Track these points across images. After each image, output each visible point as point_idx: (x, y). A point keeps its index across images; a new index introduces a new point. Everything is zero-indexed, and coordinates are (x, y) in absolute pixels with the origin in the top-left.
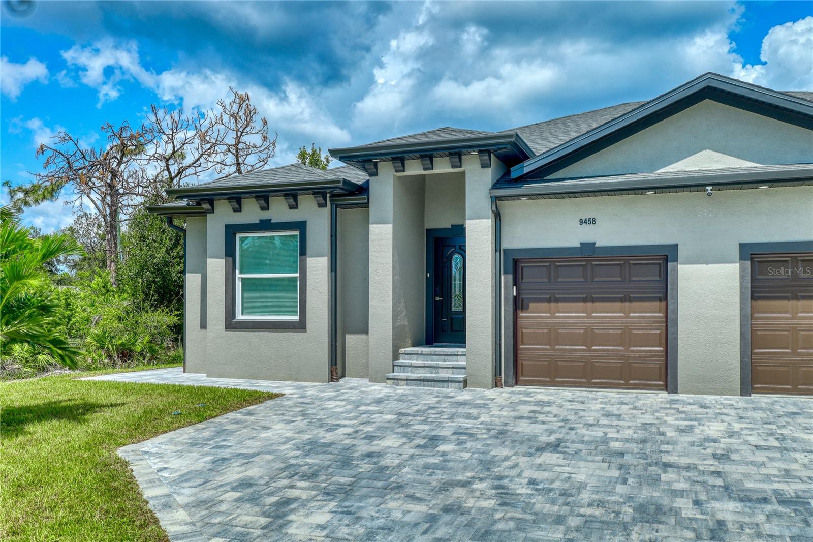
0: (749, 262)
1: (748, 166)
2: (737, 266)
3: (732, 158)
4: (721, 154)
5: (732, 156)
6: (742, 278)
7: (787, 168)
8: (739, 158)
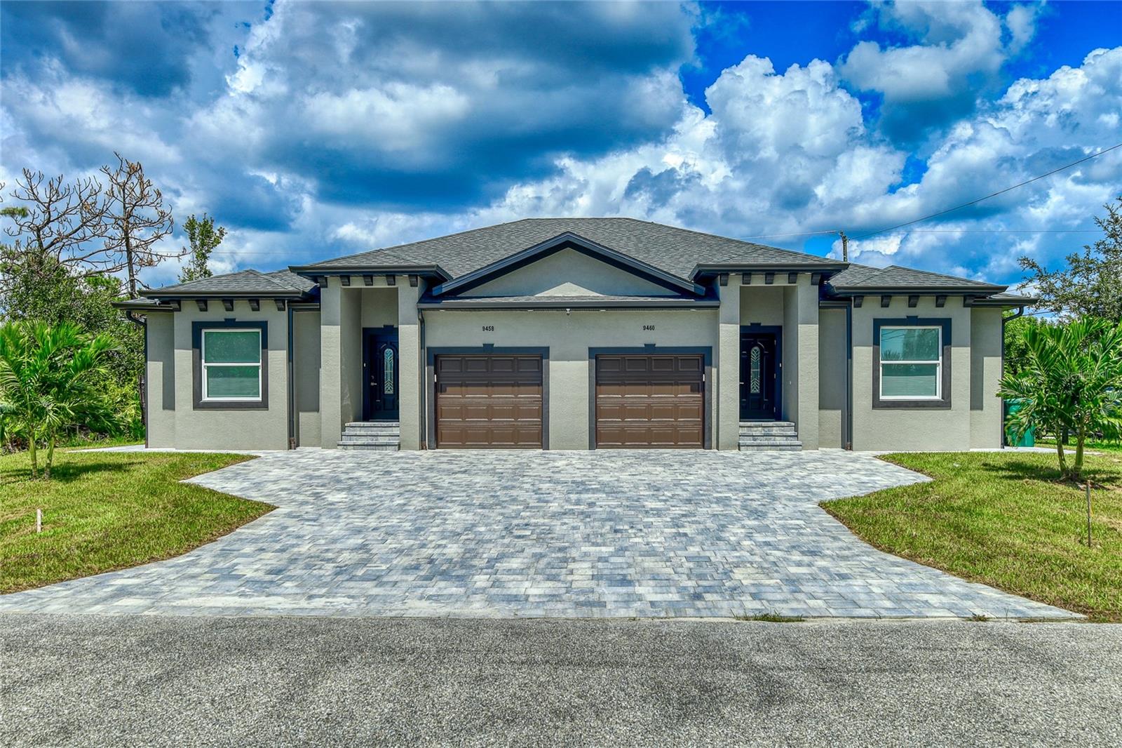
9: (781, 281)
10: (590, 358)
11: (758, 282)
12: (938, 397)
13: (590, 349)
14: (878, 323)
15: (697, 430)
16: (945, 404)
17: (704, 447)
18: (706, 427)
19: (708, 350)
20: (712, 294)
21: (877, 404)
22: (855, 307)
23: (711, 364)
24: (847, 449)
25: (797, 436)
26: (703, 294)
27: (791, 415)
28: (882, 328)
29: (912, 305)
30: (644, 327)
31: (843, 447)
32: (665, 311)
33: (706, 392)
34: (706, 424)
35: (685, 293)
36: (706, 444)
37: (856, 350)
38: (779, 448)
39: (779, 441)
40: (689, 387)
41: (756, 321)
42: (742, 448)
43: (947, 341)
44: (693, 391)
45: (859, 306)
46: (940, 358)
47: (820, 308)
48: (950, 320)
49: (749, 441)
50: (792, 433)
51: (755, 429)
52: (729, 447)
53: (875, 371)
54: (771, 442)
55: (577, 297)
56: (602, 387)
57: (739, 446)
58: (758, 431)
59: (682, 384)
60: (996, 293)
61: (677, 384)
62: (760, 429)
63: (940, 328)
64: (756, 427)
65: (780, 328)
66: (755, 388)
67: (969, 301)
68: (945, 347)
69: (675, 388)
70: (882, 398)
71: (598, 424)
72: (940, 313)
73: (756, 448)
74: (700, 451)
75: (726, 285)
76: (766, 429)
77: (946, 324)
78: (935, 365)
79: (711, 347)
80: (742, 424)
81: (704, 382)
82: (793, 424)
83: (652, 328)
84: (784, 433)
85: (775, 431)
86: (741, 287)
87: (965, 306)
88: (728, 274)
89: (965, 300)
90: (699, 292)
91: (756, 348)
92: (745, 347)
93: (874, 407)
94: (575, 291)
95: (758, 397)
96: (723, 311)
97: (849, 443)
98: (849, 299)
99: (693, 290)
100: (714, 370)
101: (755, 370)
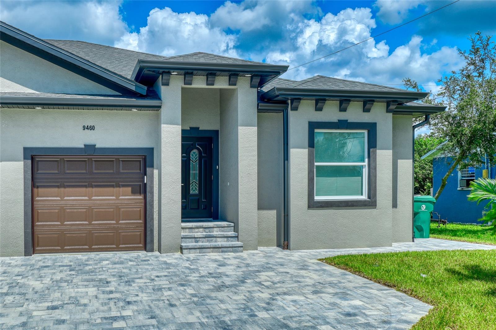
0: (30, 161)
1: (30, 92)
2: (22, 163)
3: (18, 85)
4: (11, 82)
5: (18, 84)
6: (25, 172)
7: (54, 96)
8: (23, 86)
9: (221, 83)
10: (25, 158)
11: (199, 83)
12: (364, 197)
13: (26, 149)
14: (313, 126)
15: (139, 232)
16: (371, 203)
17: (145, 249)
18: (148, 229)
19: (150, 152)
20: (153, 94)
21: (313, 205)
22: (291, 110)
23: (152, 166)
24: (284, 248)
25: (237, 237)
26: (145, 94)
27: (230, 214)
28: (316, 131)
29: (343, 109)
30: (84, 127)
31: (279, 245)
32: (106, 111)
33: (148, 195)
34: (148, 225)
35: (126, 92)
36: (148, 246)
37: (293, 152)
38: (221, 250)
39: (221, 242)
40: (130, 189)
41: (194, 125)
42: (185, 251)
43: (372, 144)
44: (134, 192)
45: (295, 109)
46: (366, 160)
47: (259, 111)
48: (375, 124)
49: (192, 244)
50: (232, 233)
51: (196, 230)
52: (171, 250)
53: (310, 172)
54: (213, 244)
55: (9, 93)
56: (40, 190)
57: (181, 249)
58: (199, 233)
59: (124, 186)
60: (417, 99)
61: (118, 186)
62: (201, 230)
63: (366, 132)
64: (198, 228)
65: (217, 132)
66: (194, 190)
67: (392, 107)
68: (371, 150)
69: (116, 190)
70: (317, 198)
71: (35, 228)
72: (366, 118)
73: (198, 251)
74: (142, 254)
75: (167, 84)
76: (207, 230)
77: (371, 128)
78: (362, 167)
79: (153, 149)
80: (184, 225)
81: (145, 184)
82: (232, 224)
83: (92, 128)
84: (225, 234)
85: (216, 232)
86: (182, 88)
87: (388, 111)
88: (169, 73)
89: (388, 106)
90: (139, 91)
91: (195, 151)
92: (186, 150)
93: (310, 207)
94: (8, 87)
95: (197, 198)
96: (164, 111)
97: (286, 243)
98: (284, 102)
99: (133, 88)
100: (156, 172)
101: (194, 172)
